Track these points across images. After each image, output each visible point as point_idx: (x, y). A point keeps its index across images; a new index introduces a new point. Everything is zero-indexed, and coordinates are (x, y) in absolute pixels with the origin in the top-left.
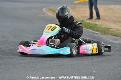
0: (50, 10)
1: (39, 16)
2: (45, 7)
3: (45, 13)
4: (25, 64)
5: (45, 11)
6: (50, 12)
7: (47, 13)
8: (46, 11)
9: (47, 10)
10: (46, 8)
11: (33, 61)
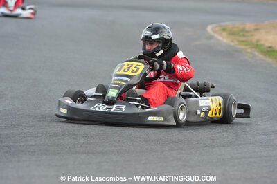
0: (224, 30)
1: (198, 43)
2: (212, 23)
3: (211, 37)
4: (163, 152)
5: (212, 33)
6: (224, 34)
7: (216, 35)
8: (215, 32)
9: (217, 29)
10: (214, 25)
11: (181, 146)
